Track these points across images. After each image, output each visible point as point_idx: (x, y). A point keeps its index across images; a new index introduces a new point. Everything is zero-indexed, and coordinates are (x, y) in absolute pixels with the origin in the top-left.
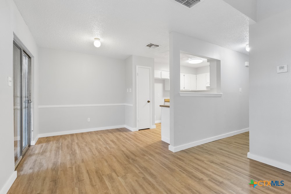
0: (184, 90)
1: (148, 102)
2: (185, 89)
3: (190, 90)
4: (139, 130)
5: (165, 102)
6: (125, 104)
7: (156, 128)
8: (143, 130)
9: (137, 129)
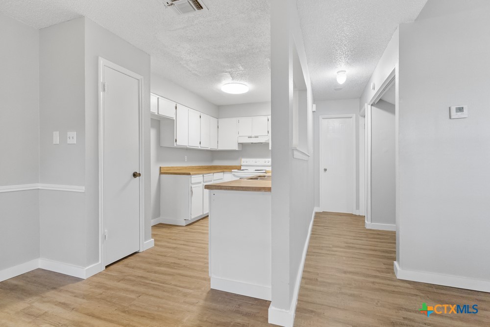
0: (200, 148)
1: (135, 175)
2: (202, 145)
3: (209, 149)
4: (107, 267)
5: (161, 173)
6: (40, 186)
7: (155, 245)
8: (121, 263)
9: (98, 267)
